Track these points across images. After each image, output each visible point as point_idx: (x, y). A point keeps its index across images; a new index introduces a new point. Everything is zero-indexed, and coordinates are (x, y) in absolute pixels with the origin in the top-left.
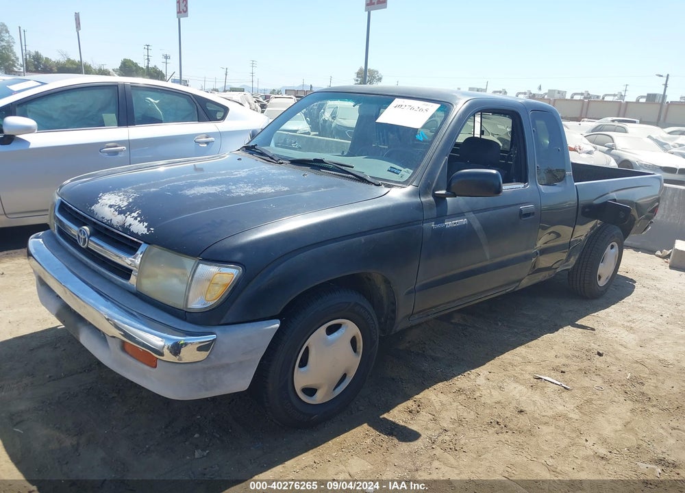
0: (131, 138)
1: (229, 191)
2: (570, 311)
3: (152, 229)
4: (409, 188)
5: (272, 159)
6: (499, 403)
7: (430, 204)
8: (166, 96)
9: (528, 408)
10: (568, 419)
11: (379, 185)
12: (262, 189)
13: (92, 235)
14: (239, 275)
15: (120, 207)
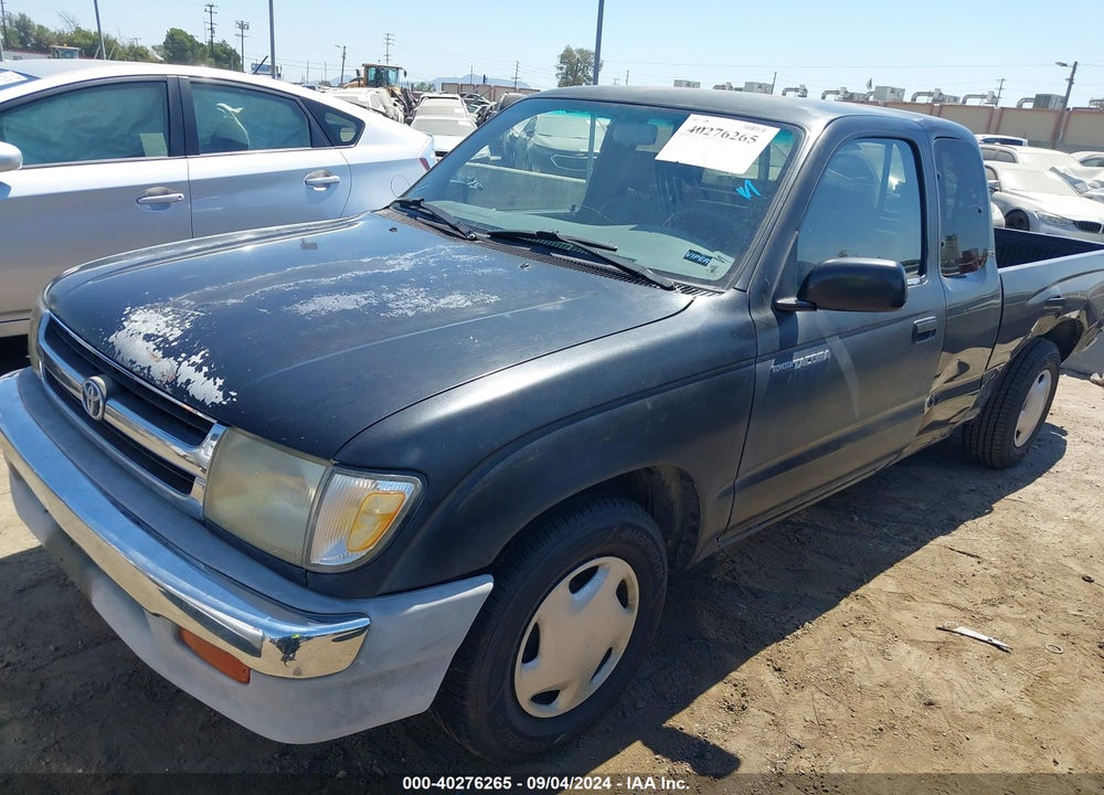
0: (193, 177)
1: (383, 306)
2: (974, 490)
3: (233, 394)
4: (729, 294)
5: (456, 229)
6: (886, 685)
7: (768, 325)
8: (255, 101)
9: (942, 696)
10: (1016, 717)
11: (671, 289)
12: (447, 300)
13: (111, 395)
14: (415, 495)
15: (166, 340)
